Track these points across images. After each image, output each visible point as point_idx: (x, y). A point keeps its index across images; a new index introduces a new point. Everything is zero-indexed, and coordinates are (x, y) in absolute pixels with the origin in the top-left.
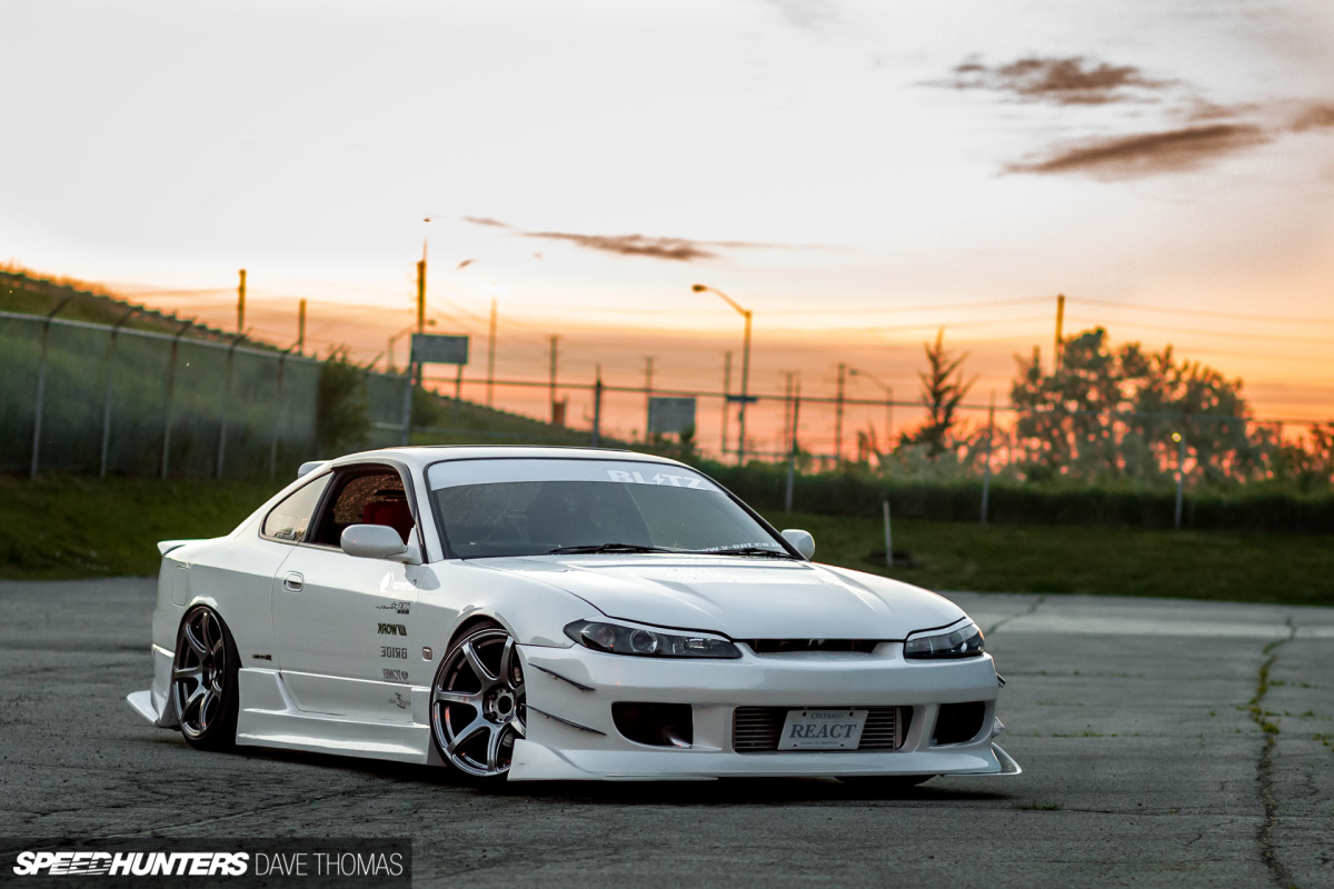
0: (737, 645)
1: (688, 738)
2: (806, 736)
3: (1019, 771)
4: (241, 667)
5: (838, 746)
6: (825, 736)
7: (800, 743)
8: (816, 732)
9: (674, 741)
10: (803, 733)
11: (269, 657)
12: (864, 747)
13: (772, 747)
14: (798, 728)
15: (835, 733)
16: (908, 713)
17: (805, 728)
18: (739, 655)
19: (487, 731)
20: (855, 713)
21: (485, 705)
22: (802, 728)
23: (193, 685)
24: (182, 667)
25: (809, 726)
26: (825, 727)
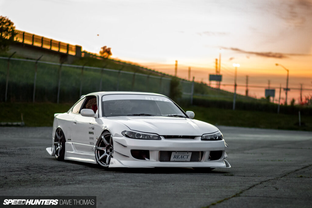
0: (161, 137)
1: (149, 158)
2: (177, 158)
3: (230, 167)
4: (66, 142)
5: (185, 160)
6: (182, 158)
7: (175, 159)
8: (180, 157)
9: (146, 159)
10: (176, 157)
11: (70, 140)
12: (192, 160)
13: (169, 160)
14: (175, 156)
15: (184, 158)
16: (202, 153)
17: (177, 156)
18: (161, 139)
19: (106, 156)
20: (189, 153)
21: (107, 150)
22: (176, 156)
23: (58, 146)
24: (56, 142)
25: (178, 156)
26: (182, 156)
